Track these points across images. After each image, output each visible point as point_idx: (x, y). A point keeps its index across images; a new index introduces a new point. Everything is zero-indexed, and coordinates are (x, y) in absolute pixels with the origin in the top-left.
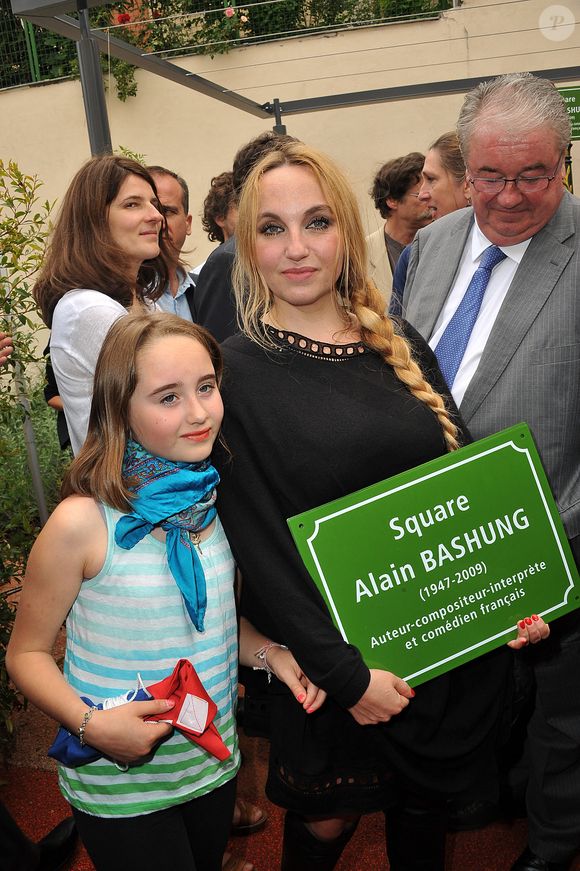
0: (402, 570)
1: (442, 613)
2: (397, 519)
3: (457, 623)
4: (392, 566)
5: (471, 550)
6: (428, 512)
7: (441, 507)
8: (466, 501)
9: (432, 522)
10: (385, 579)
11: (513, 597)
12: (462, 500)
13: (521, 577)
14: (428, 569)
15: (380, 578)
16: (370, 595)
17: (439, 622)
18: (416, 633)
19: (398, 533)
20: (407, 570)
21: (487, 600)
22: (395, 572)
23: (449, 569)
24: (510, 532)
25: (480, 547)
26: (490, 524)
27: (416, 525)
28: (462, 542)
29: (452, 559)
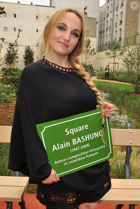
0: (67, 143)
1: (76, 156)
2: (68, 129)
3: (79, 159)
4: (64, 142)
5: (86, 140)
6: (77, 128)
7: (80, 127)
8: (87, 126)
9: (77, 131)
10: (62, 145)
11: (95, 154)
12: (86, 126)
13: (98, 149)
14: (74, 144)
15: (60, 145)
16: (57, 149)
17: (75, 159)
18: (68, 161)
19: (67, 133)
20: (68, 144)
21: (88, 154)
22: (65, 144)
23: (80, 144)
24: (98, 136)
25: (89, 139)
26: (93, 134)
27: (73, 131)
28: (84, 138)
29: (81, 142)
